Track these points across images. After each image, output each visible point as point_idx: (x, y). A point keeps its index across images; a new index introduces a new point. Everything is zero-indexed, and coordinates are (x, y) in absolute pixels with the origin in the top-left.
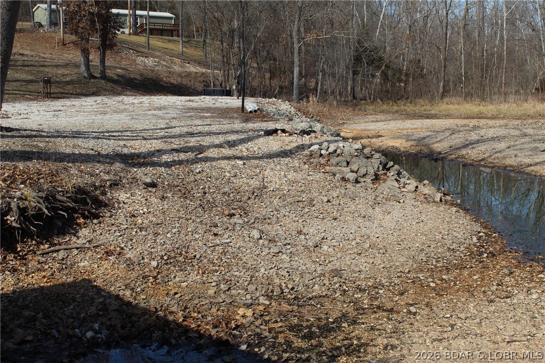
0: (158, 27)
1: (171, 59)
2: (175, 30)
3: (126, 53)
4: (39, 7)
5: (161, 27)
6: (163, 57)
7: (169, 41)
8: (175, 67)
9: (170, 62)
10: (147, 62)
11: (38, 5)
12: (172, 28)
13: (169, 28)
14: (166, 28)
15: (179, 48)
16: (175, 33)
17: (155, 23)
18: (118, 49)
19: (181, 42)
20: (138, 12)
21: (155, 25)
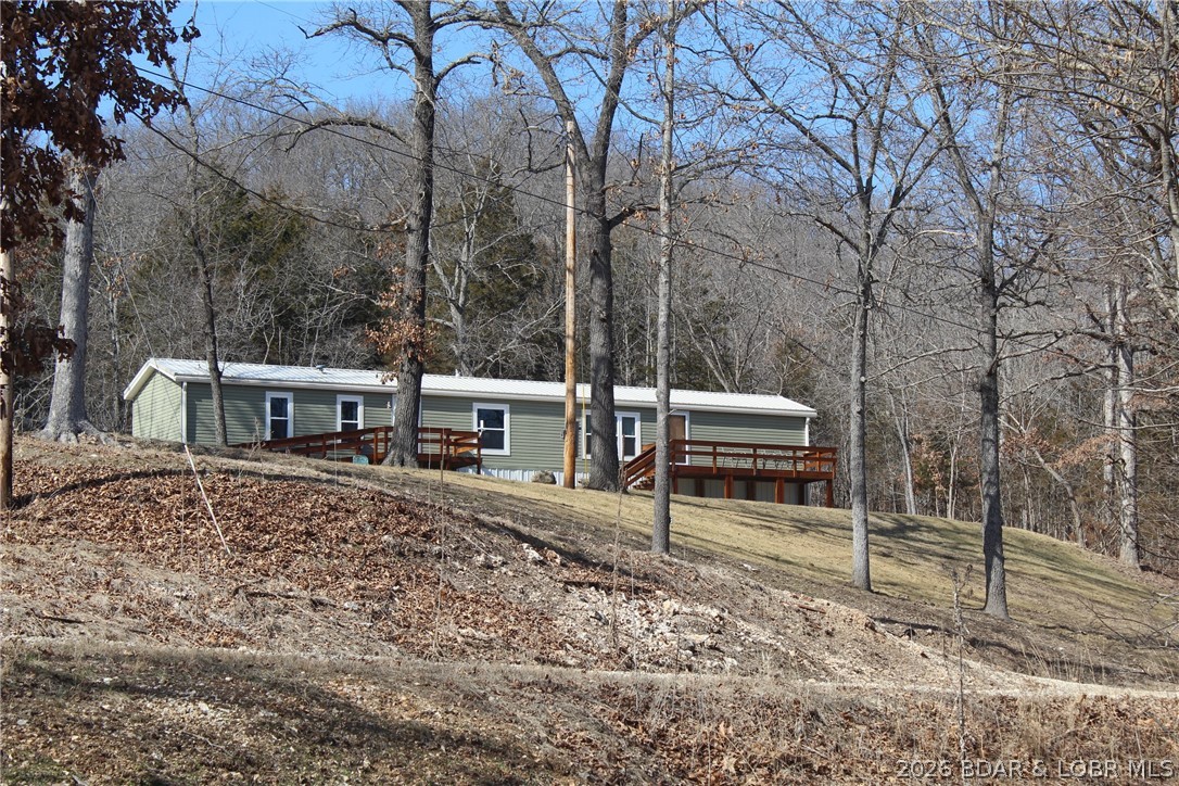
0: (730, 463)
1: (802, 610)
2: (816, 477)
3: (489, 566)
4: (154, 372)
5: (747, 464)
6: (754, 595)
7: (803, 527)
8: (831, 660)
9: (797, 625)
10: (638, 624)
11: (152, 363)
12: (800, 467)
13: (786, 466)
14: (771, 465)
15: (848, 555)
16: (814, 489)
17: (715, 444)
18: (427, 536)
19: (858, 534)
20: (622, 394)
21: (715, 455)
